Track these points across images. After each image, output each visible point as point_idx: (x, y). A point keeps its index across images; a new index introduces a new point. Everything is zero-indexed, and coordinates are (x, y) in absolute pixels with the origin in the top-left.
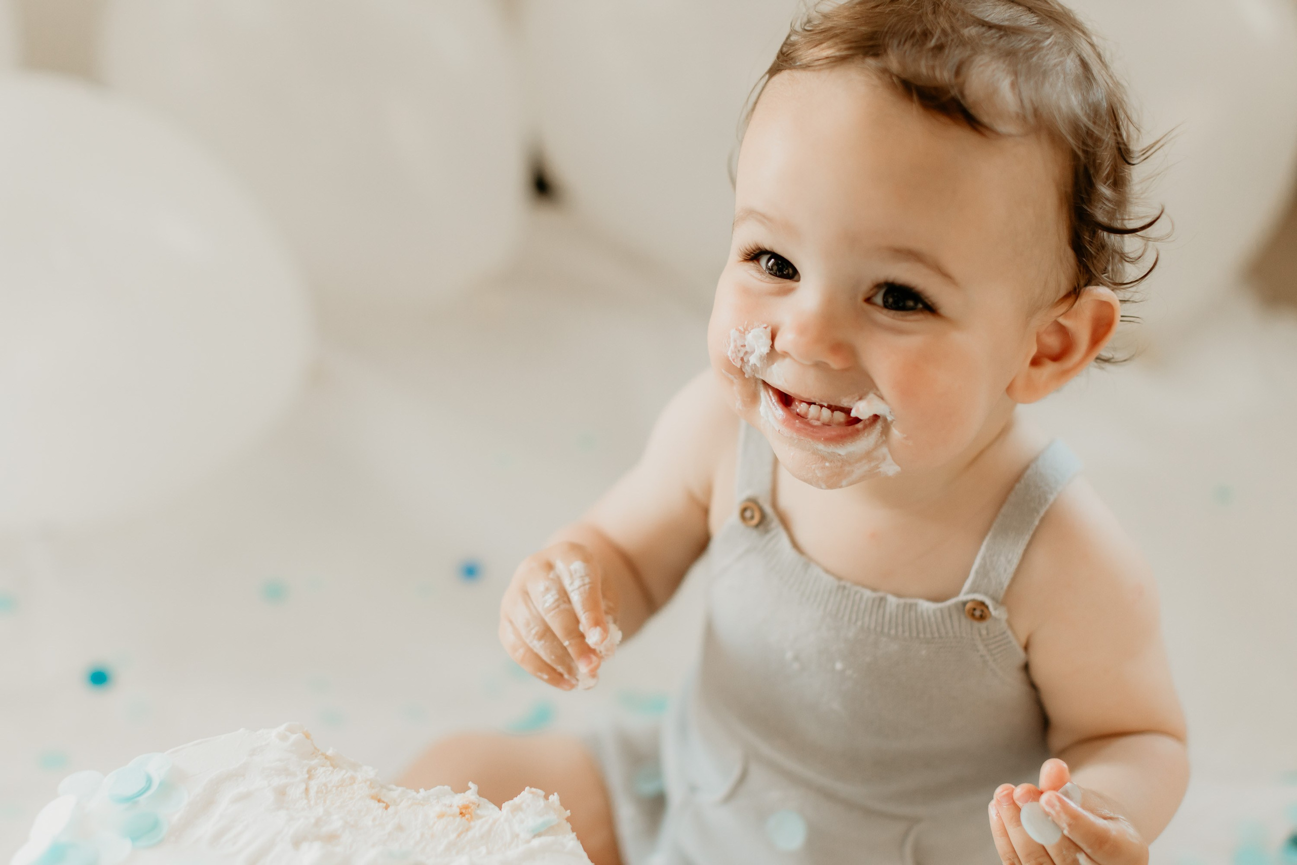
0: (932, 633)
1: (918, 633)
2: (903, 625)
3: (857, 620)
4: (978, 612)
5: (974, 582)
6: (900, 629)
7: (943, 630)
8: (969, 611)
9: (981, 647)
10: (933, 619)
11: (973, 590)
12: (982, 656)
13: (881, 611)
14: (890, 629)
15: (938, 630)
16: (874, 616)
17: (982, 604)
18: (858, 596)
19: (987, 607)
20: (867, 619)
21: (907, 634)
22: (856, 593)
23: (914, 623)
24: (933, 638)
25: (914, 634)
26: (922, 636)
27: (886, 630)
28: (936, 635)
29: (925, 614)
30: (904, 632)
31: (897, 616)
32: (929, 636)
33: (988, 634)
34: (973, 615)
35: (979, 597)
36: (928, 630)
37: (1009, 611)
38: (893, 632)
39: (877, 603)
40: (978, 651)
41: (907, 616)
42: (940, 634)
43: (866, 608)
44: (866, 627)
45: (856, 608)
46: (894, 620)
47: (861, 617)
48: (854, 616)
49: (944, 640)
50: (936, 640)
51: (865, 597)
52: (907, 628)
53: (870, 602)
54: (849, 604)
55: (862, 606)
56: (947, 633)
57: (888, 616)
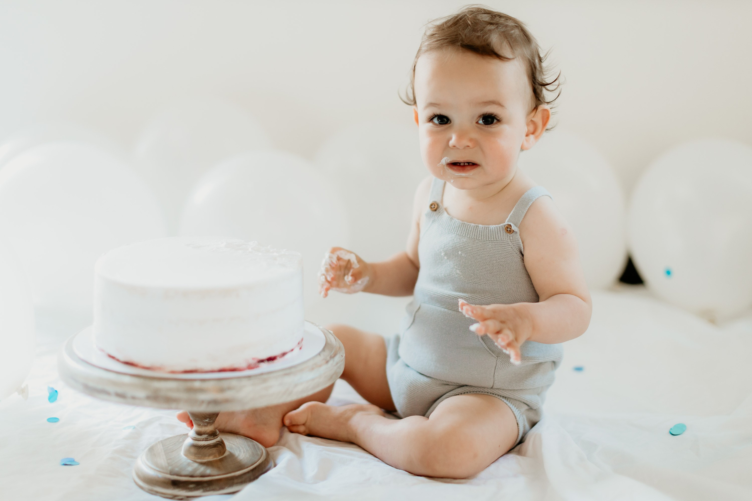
4: (509, 229)
6: (483, 237)
7: (497, 237)
8: (506, 229)
9: (511, 244)
10: (494, 232)
12: (511, 248)
13: (476, 231)
15: (495, 235)
16: (474, 233)
17: (510, 225)
19: (511, 227)
20: (471, 234)
21: (485, 239)
22: (468, 225)
23: (487, 234)
25: (487, 239)
26: (490, 239)
28: (495, 239)
32: (492, 239)
33: (513, 238)
34: (508, 231)
35: (509, 223)
36: (492, 237)
38: (480, 238)
39: (475, 228)
40: (509, 246)
41: (485, 231)
42: (496, 239)
43: (471, 230)
44: (471, 237)
45: (468, 231)
46: (480, 234)
47: (469, 234)
48: (467, 234)
49: (498, 241)
50: (495, 241)
51: (471, 226)
52: (485, 236)
53: (473, 227)
54: (466, 229)
55: (470, 230)
56: (499, 238)
57: (478, 232)
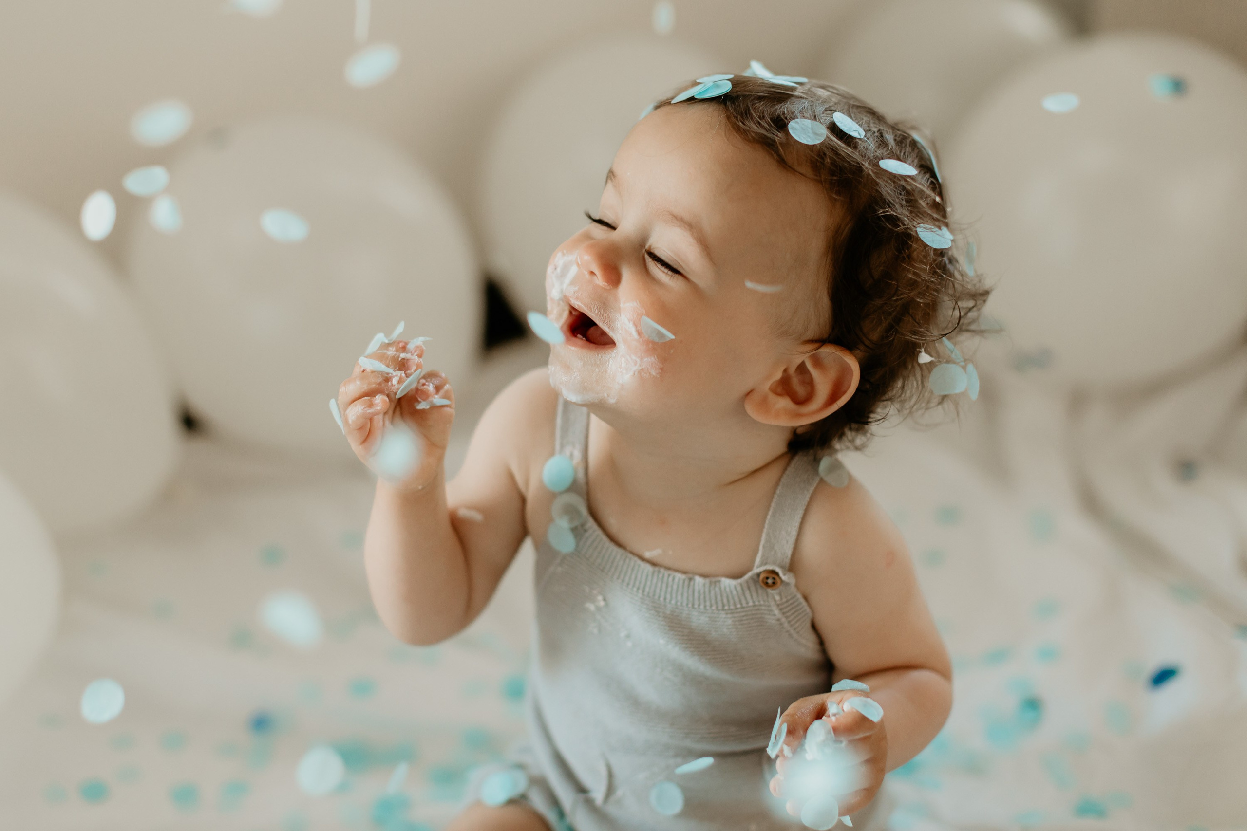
0: (735, 605)
1: (723, 606)
2: (711, 601)
3: (671, 600)
4: (770, 580)
5: (763, 556)
6: (708, 604)
7: (744, 602)
8: (763, 581)
9: (777, 612)
10: (734, 593)
11: (764, 563)
12: (778, 620)
13: (691, 590)
14: (699, 605)
15: (740, 601)
16: (685, 595)
17: (774, 572)
18: (671, 579)
19: (777, 574)
20: (679, 597)
21: (714, 608)
22: (669, 575)
23: (719, 597)
24: (736, 609)
25: (720, 608)
26: (726, 608)
27: (696, 606)
28: (739, 606)
29: (728, 589)
30: (711, 606)
31: (704, 593)
32: (732, 607)
33: (781, 599)
34: (767, 584)
35: (771, 568)
36: (731, 602)
37: (796, 576)
38: (702, 607)
39: (686, 583)
40: (775, 615)
41: (713, 592)
42: (741, 604)
43: (678, 587)
44: (679, 603)
45: (669, 589)
46: (702, 597)
47: (674, 596)
48: (668, 596)
49: (746, 609)
50: (739, 610)
51: (676, 580)
52: (713, 602)
53: (681, 582)
54: (664, 586)
55: (675, 587)
56: (747, 603)
57: (696, 594)
